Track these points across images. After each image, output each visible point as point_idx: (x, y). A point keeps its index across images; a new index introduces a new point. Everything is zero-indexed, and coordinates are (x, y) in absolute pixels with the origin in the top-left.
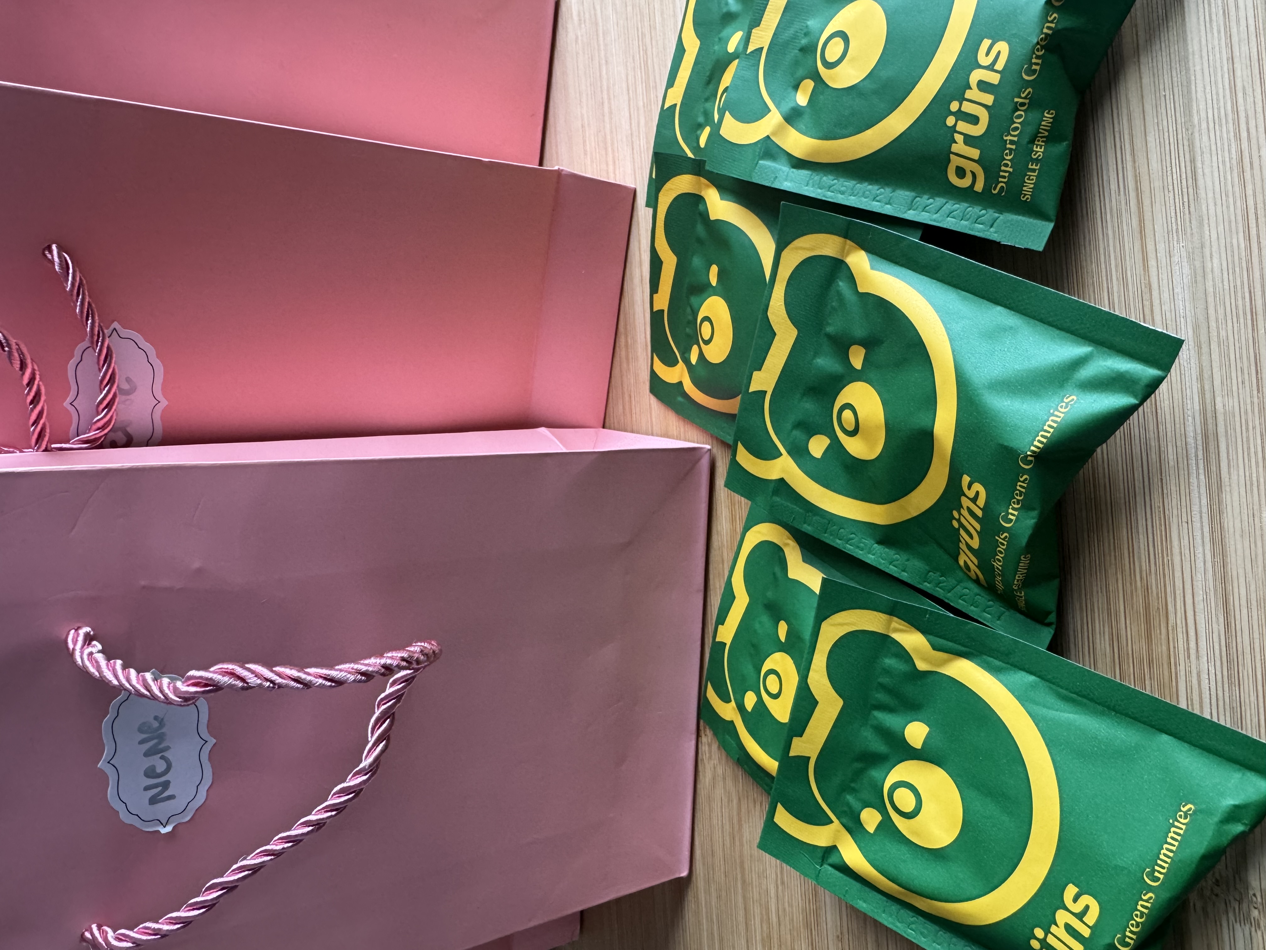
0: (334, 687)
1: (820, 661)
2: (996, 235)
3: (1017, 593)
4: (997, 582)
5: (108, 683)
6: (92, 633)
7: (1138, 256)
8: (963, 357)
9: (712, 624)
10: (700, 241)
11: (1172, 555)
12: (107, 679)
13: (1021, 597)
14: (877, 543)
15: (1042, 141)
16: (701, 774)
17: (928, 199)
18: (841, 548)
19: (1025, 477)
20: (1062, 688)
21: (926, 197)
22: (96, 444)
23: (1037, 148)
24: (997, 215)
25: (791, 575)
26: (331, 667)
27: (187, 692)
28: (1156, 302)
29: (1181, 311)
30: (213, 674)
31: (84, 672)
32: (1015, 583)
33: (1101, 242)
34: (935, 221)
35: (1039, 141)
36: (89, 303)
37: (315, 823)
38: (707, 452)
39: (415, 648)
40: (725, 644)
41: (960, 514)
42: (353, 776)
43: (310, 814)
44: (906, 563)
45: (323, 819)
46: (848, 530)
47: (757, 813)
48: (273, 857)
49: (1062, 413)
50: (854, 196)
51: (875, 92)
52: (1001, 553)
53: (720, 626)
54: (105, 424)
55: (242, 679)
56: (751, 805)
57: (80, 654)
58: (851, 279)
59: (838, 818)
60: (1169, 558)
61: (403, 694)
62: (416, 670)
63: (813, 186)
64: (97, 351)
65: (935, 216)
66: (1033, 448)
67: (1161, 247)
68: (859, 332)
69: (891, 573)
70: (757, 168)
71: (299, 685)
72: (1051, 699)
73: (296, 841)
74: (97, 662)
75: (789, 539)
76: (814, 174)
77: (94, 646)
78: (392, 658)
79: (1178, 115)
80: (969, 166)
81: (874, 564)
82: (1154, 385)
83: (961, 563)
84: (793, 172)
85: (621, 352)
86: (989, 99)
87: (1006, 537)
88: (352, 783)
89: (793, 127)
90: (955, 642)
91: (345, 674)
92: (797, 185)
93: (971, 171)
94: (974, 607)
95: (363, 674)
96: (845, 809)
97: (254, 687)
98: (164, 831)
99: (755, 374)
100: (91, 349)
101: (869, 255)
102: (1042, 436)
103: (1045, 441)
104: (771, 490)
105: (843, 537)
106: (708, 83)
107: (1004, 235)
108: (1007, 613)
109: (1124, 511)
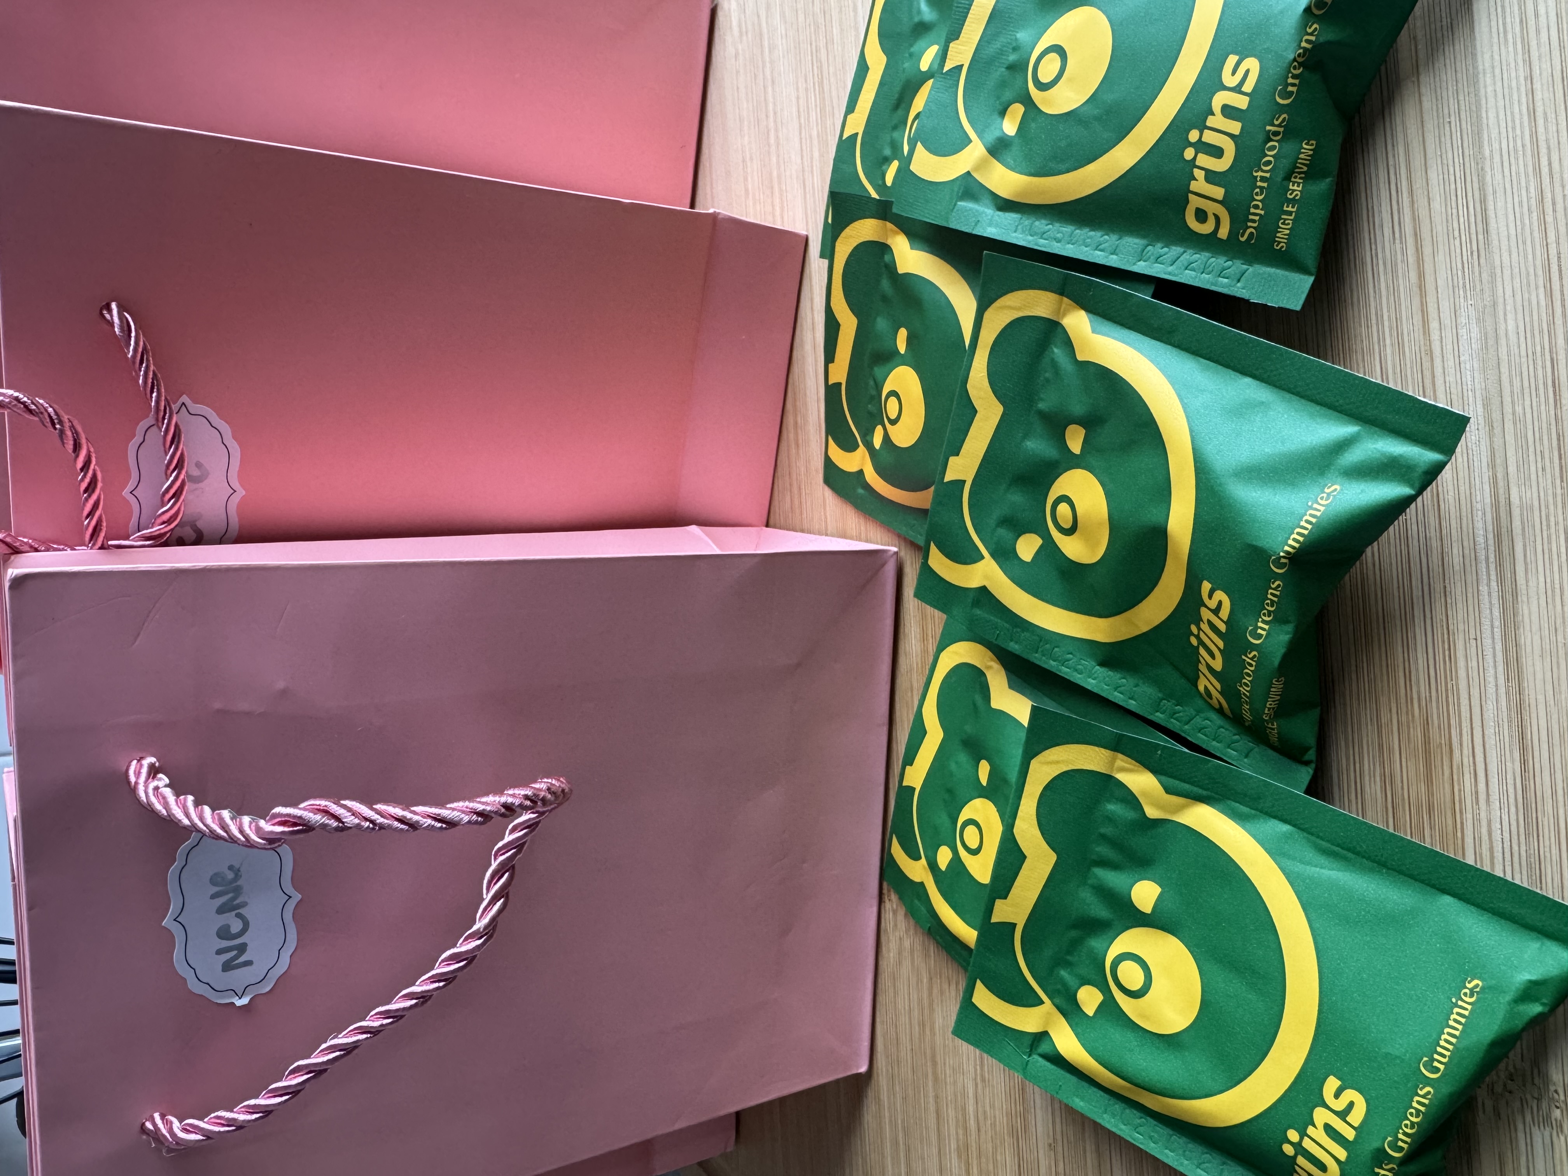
0: (445, 828)
1: (1028, 807)
2: (1244, 291)
3: (1268, 724)
4: (1244, 712)
5: (176, 823)
6: (157, 764)
7: (1418, 318)
8: (1203, 438)
9: (898, 765)
10: (885, 299)
11: (1457, 677)
12: (176, 818)
13: (1273, 729)
14: (1098, 665)
15: (1300, 178)
16: (884, 949)
17: (1162, 248)
18: (1054, 670)
19: (1277, 583)
20: (1322, 839)
21: (1159, 245)
22: (161, 541)
23: (1293, 185)
24: (1245, 267)
25: (994, 704)
26: (442, 805)
27: (272, 832)
28: (1438, 371)
29: (1469, 383)
30: (302, 811)
31: (149, 809)
32: (1266, 712)
33: (1372, 299)
34: (1170, 274)
35: (1296, 177)
36: (154, 374)
37: (420, 996)
38: (892, 556)
39: (541, 785)
40: (914, 789)
41: (1199, 629)
42: (464, 941)
43: (413, 984)
44: (1134, 689)
45: (428, 991)
46: (1064, 649)
47: (953, 993)
48: (369, 1035)
49: (1323, 505)
50: (1072, 244)
51: (1098, 119)
52: (1249, 675)
53: (908, 768)
54: (171, 517)
55: (337, 818)
56: (946, 986)
57: (144, 788)
58: (1068, 344)
59: (1050, 998)
60: (1454, 682)
61: (524, 843)
62: (541, 814)
63: (1023, 232)
64: (163, 429)
65: (1170, 269)
66: (1287, 548)
67: (1445, 306)
68: (1078, 409)
69: (1116, 701)
70: (955, 210)
71: (403, 826)
72: (1310, 854)
73: (397, 1016)
74: (164, 798)
75: (992, 660)
76: (1024, 218)
77: (160, 779)
78: (513, 796)
79: (1466, 145)
80: (1211, 208)
81: (1095, 690)
82: (1433, 472)
83: (1201, 688)
84: (998, 216)
85: (789, 434)
86: (1235, 127)
87: (1255, 656)
88: (464, 949)
89: (998, 160)
90: (1192, 784)
91: (459, 813)
92: (1003, 231)
93: (1214, 214)
94: (1218, 742)
95: (479, 814)
96: (1059, 987)
97: (350, 828)
98: (239, 1002)
99: (952, 460)
100: (154, 429)
101: (1091, 315)
102: (1299, 534)
103: (1301, 539)
104: (970, 600)
105: (1059, 656)
106: (897, 107)
107: (1254, 291)
108: (1256, 750)
109: (1399, 628)
